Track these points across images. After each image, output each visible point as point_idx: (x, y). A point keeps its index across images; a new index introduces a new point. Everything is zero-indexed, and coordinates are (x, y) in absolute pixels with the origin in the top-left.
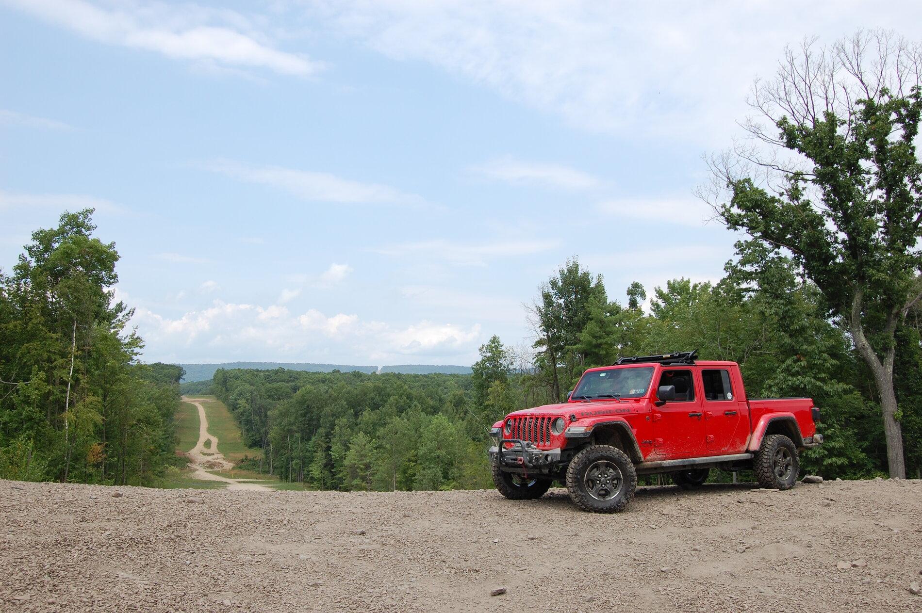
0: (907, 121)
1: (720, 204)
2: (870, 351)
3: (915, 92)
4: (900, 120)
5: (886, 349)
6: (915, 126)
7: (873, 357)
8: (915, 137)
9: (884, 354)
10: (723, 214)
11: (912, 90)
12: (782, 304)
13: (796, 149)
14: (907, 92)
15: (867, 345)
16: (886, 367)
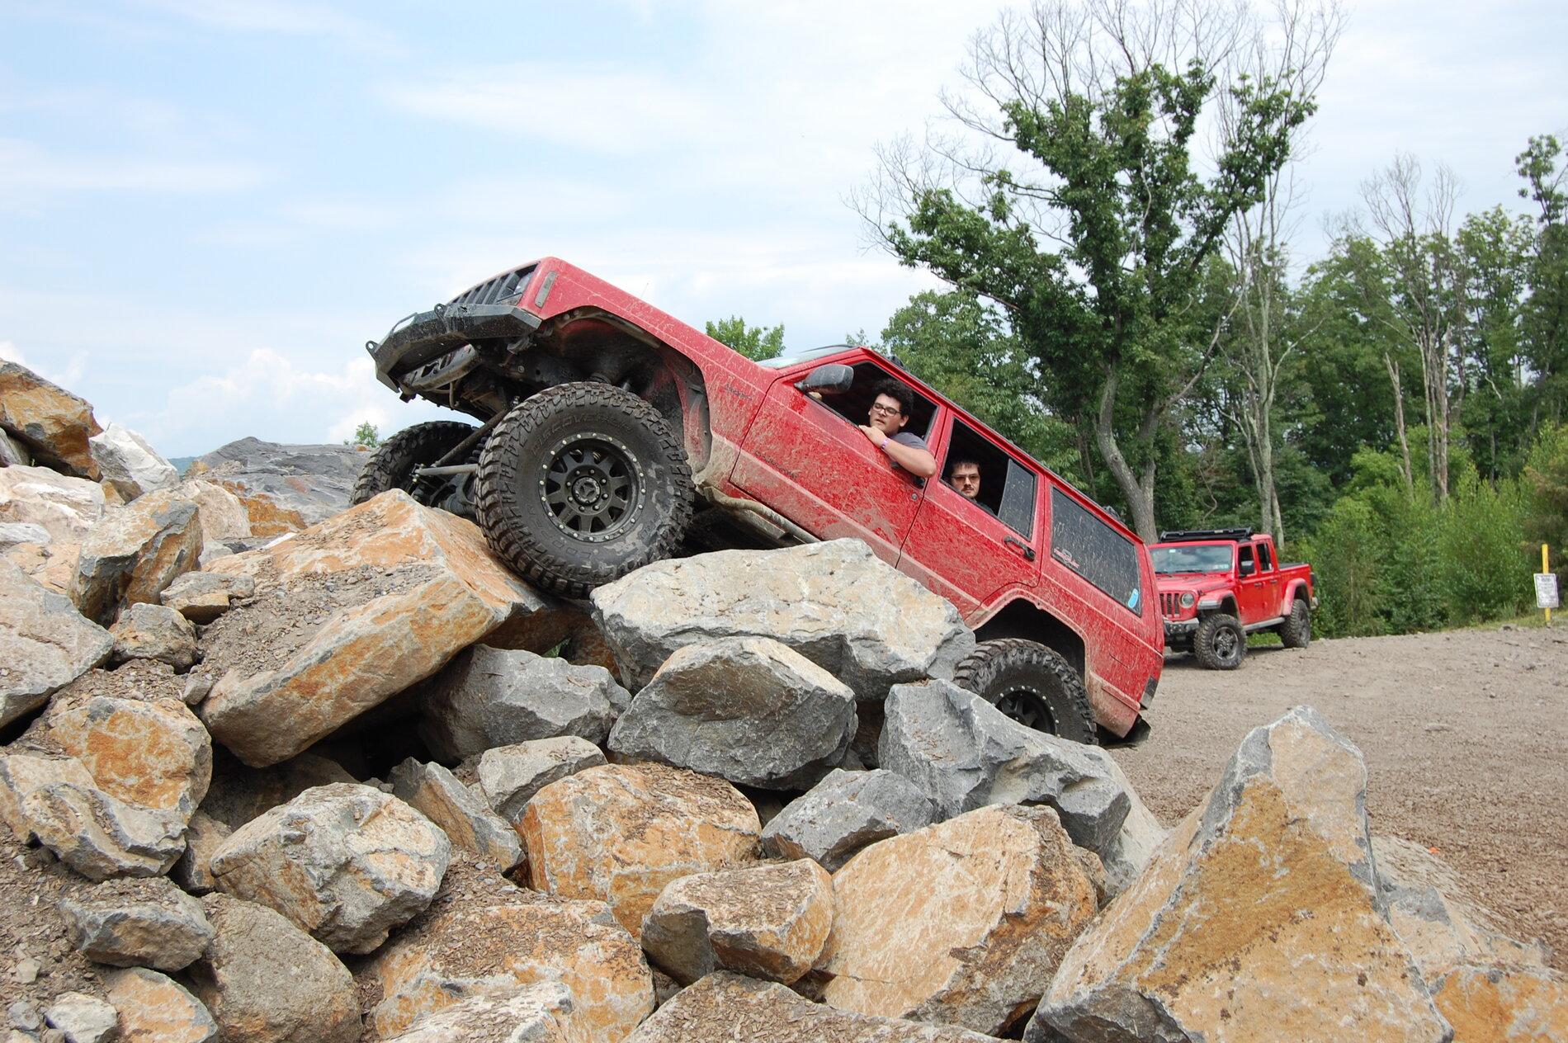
0: (1179, 110)
1: (887, 219)
2: (1124, 466)
3: (1194, 67)
4: (1169, 108)
5: (1144, 463)
6: (1191, 120)
7: (1127, 475)
8: (1190, 138)
9: (1142, 471)
10: (891, 240)
11: (1190, 64)
12: (1008, 396)
13: (1031, 152)
14: (1184, 70)
15: (1120, 458)
16: (1144, 491)
